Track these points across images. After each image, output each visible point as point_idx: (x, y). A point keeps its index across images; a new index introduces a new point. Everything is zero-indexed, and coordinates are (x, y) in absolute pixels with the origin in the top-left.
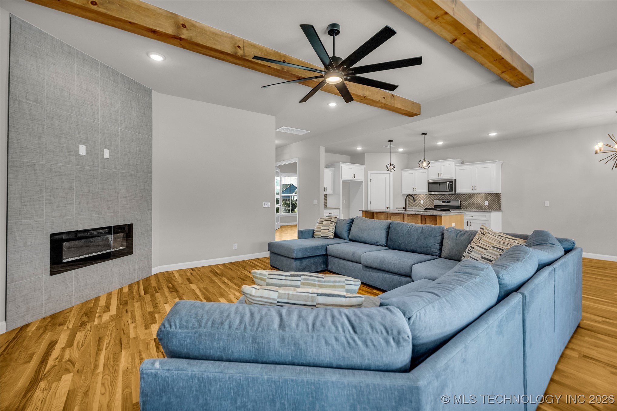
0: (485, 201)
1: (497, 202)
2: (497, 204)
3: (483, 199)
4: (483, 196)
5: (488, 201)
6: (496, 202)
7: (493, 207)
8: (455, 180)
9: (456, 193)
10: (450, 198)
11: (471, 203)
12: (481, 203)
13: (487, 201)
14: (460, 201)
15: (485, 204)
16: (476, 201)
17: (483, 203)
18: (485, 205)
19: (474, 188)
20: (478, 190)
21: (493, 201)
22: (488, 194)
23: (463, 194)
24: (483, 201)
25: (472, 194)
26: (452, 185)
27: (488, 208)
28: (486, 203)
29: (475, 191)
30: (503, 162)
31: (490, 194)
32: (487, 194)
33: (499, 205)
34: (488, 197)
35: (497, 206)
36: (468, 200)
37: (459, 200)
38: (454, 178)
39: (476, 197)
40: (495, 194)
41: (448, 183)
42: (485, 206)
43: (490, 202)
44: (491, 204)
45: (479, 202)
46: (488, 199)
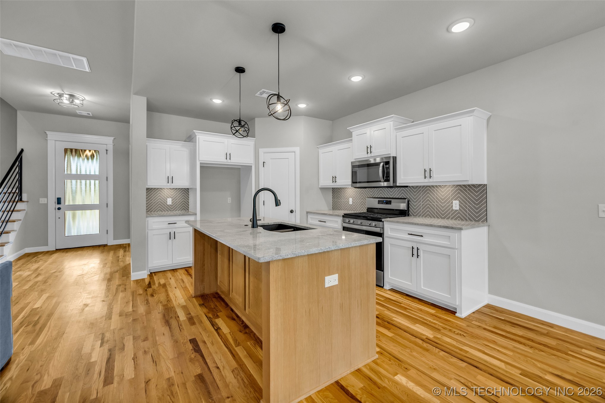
0: (454, 202)
1: (477, 205)
2: (477, 209)
3: (450, 197)
4: (450, 190)
5: (460, 202)
6: (475, 203)
7: (469, 214)
8: (395, 158)
9: (398, 185)
10: (391, 195)
11: (427, 205)
12: (445, 205)
13: (457, 202)
14: (408, 201)
15: (454, 208)
16: (436, 201)
17: (449, 205)
18: (453, 210)
19: (428, 175)
20: (437, 178)
21: (468, 202)
22: (460, 186)
23: (412, 187)
24: (449, 202)
25: (429, 186)
26: (389, 168)
27: (459, 217)
28: (456, 205)
29: (431, 180)
30: (491, 114)
31: (464, 186)
32: (457, 186)
33: (481, 210)
34: (459, 193)
35: (477, 213)
36: (422, 199)
37: (406, 199)
38: (392, 155)
39: (437, 193)
40: (473, 185)
41: (381, 165)
42: (454, 212)
43: (462, 204)
44: (466, 207)
45: (441, 203)
46: (459, 197)
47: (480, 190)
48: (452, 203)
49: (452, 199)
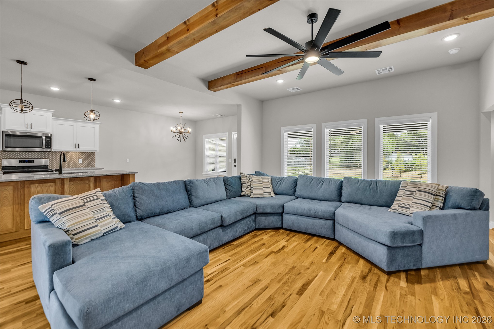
0: (79, 160)
1: (91, 160)
2: (91, 162)
3: (77, 158)
4: (76, 154)
7: (87, 165)
8: (51, 135)
9: (51, 151)
12: (74, 161)
13: (81, 160)
15: (80, 162)
18: (79, 163)
19: (77, 146)
21: (87, 159)
22: (83, 152)
24: (77, 159)
27: (82, 166)
28: (80, 161)
29: (78, 149)
31: (87, 152)
32: (81, 152)
34: (82, 155)
35: (91, 164)
38: (50, 133)
39: (68, 156)
40: (89, 152)
42: (79, 165)
43: (84, 160)
44: (86, 162)
45: (72, 160)
46: (82, 157)
47: (92, 154)
48: (78, 160)
49: (78, 158)
